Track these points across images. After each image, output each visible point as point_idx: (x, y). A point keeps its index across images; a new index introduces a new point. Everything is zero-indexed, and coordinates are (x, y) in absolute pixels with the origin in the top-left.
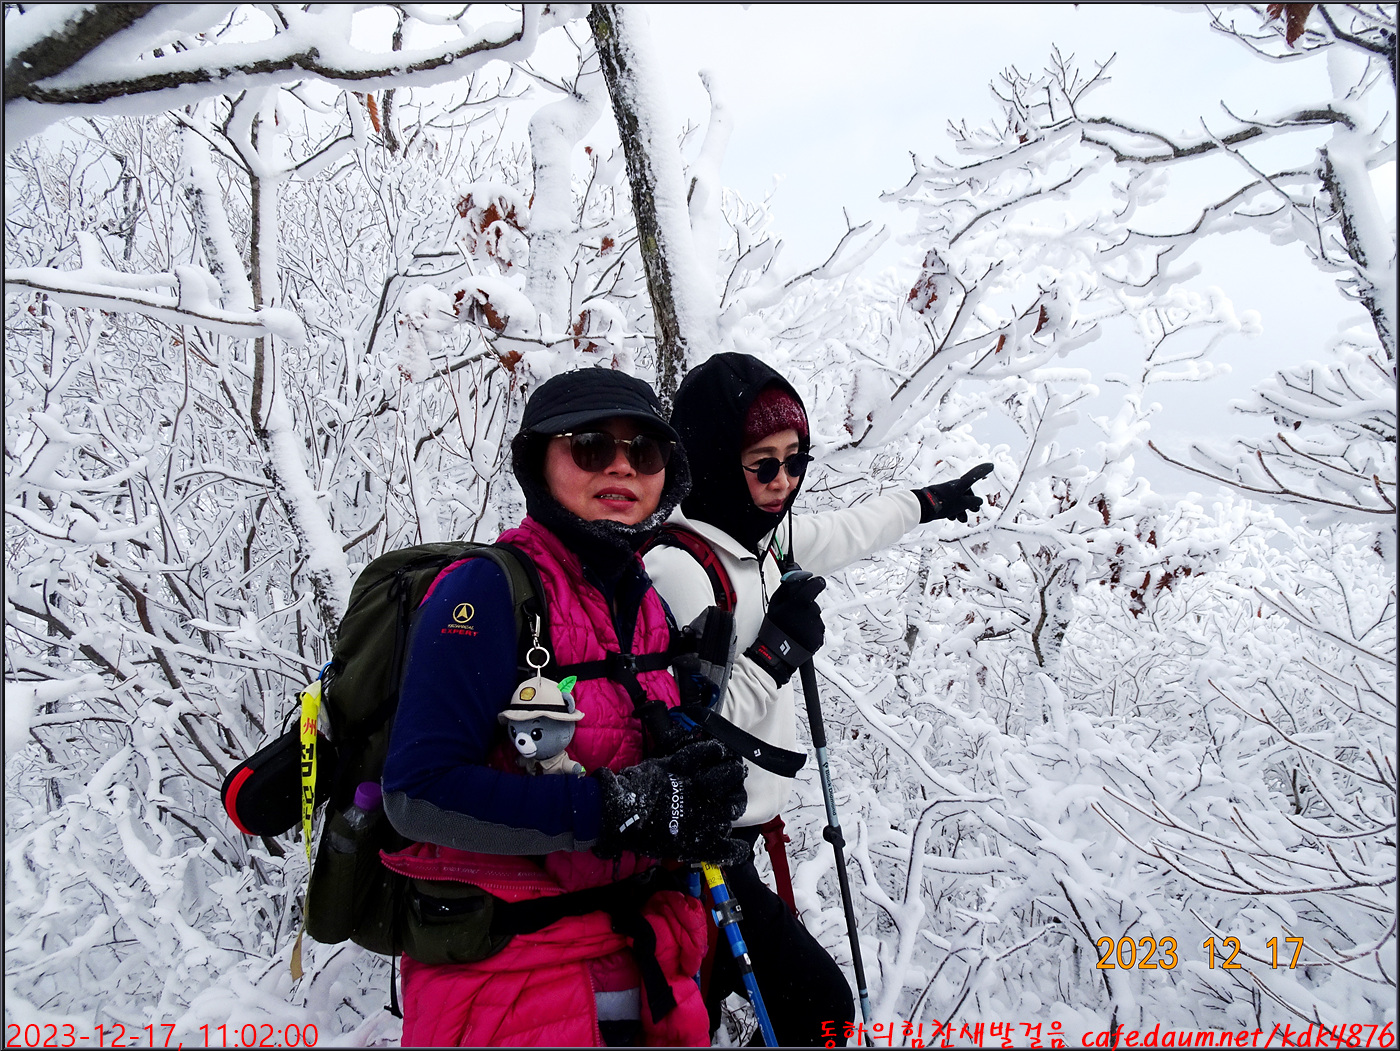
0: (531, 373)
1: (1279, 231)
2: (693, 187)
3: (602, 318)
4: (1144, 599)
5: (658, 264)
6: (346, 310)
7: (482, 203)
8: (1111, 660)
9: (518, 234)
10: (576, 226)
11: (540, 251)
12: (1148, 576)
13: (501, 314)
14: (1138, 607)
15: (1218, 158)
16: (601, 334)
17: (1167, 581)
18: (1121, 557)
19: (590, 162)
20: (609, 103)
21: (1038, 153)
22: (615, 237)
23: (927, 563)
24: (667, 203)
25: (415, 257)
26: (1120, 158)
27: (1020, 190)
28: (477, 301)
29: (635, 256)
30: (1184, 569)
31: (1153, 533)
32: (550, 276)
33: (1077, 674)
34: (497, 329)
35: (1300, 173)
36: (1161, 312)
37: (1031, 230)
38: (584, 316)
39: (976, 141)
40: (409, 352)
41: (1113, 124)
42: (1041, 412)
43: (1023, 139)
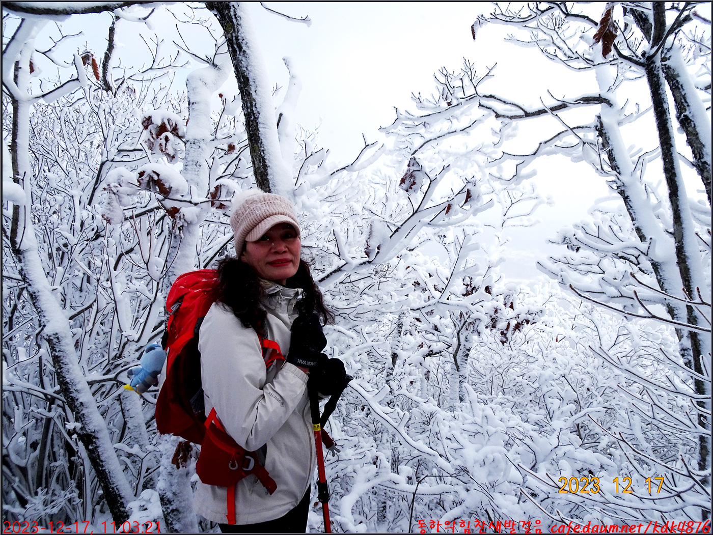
0: (185, 220)
1: (575, 155)
2: (280, 119)
3: (228, 190)
4: (507, 336)
5: (260, 160)
6: (75, 179)
7: (157, 121)
8: (491, 366)
9: (179, 141)
10: (213, 137)
11: (192, 150)
12: (509, 324)
13: (167, 186)
14: (505, 340)
15: (548, 118)
16: (228, 199)
17: (518, 327)
18: (497, 315)
19: (222, 102)
20: (233, 69)
21: (457, 112)
22: (236, 144)
23: (402, 320)
24: (265, 126)
25: (119, 151)
26: (498, 116)
27: (445, 131)
28: (152, 178)
29: (247, 154)
30: (526, 321)
31: (512, 303)
32: (197, 164)
33: (473, 373)
34: (165, 194)
35: (586, 127)
36: (510, 192)
37: (450, 150)
38: (218, 188)
39: (425, 103)
40: (109, 207)
41: (495, 98)
42: (461, 243)
43: (449, 104)
